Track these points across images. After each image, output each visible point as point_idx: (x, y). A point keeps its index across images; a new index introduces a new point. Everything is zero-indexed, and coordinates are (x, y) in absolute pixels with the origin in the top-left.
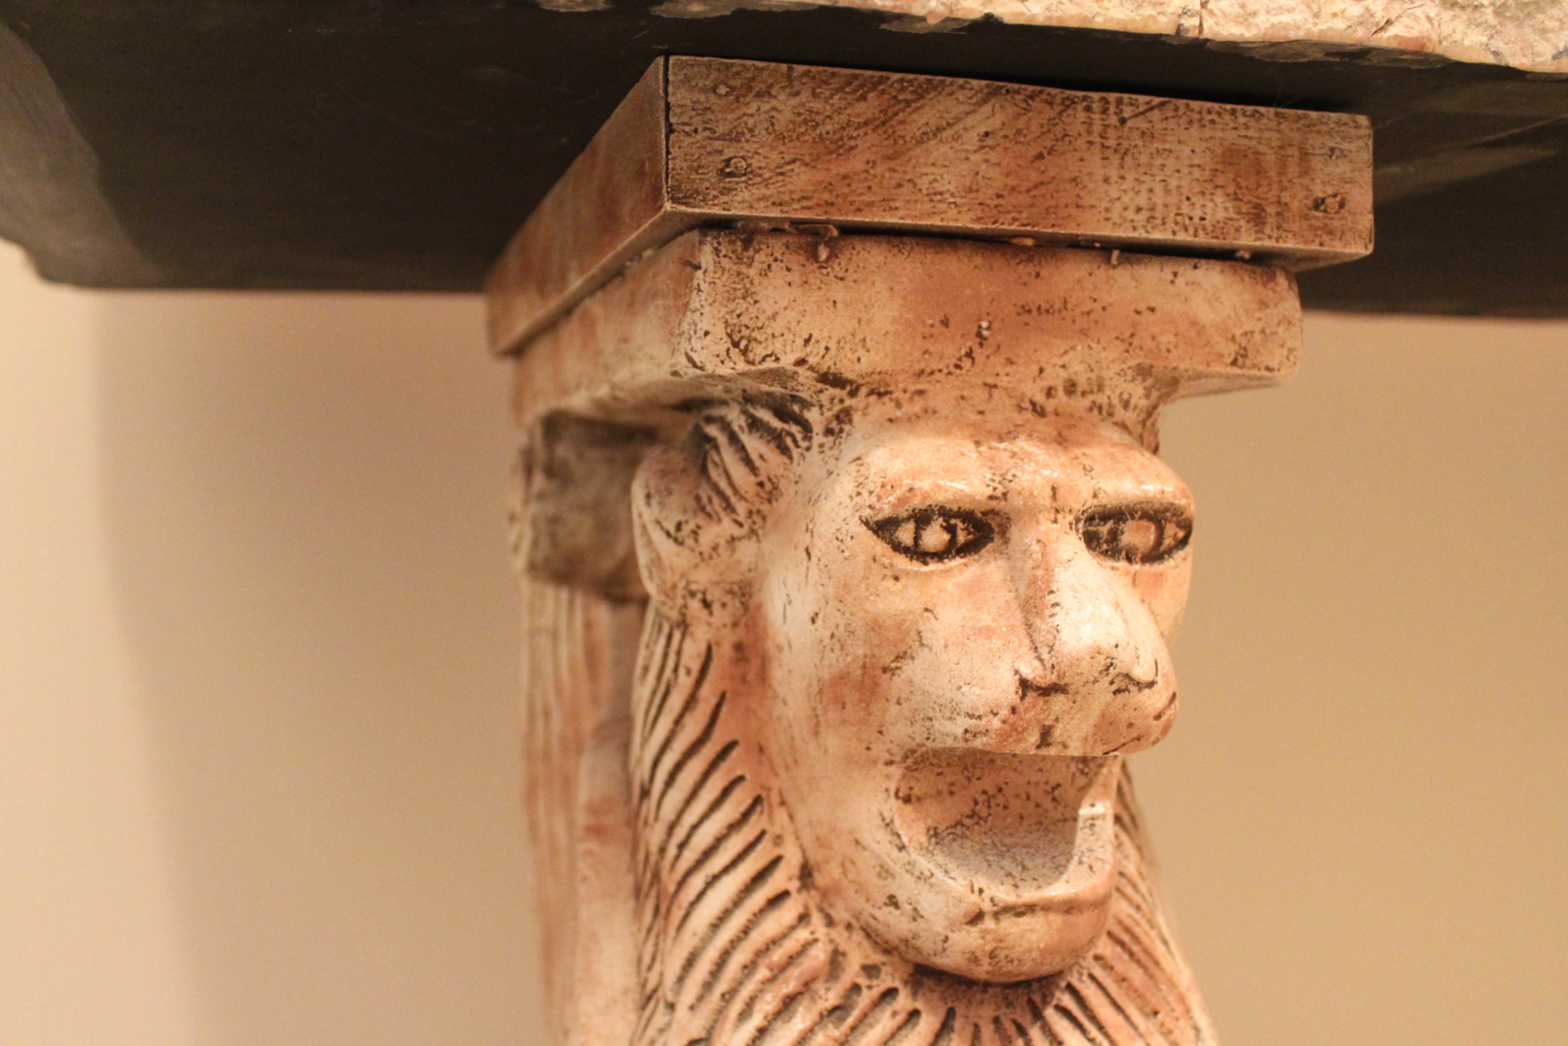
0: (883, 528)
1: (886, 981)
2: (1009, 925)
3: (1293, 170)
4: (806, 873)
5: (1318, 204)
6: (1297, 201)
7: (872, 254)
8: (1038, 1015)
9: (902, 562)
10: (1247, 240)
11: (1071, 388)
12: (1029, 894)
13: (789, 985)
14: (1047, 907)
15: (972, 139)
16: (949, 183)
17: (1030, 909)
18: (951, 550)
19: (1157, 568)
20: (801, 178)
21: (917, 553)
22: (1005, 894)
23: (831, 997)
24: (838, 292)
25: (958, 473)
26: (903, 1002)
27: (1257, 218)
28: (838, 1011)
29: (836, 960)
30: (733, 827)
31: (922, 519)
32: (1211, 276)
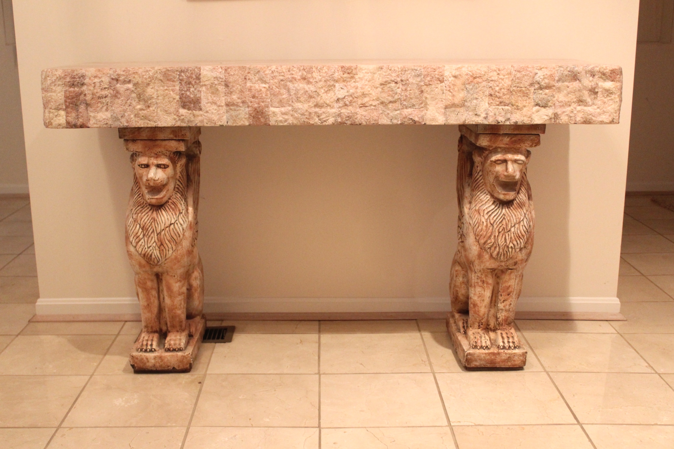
0: (139, 165)
1: (147, 205)
2: (151, 200)
3: (180, 132)
4: (142, 195)
5: (183, 135)
6: (180, 135)
7: (139, 141)
8: (160, 209)
9: (141, 168)
10: (175, 138)
11: (160, 152)
12: (153, 197)
13: (139, 204)
14: (155, 198)
15: (146, 131)
16: (144, 135)
17: (153, 199)
18: (145, 167)
19: (165, 169)
20: (131, 136)
21: (142, 167)
22: (151, 197)
23: (142, 206)
24: (136, 145)
25: (144, 161)
26: (148, 207)
27: (176, 136)
28: (142, 207)
29: (143, 203)
30: (138, 190)
31: (142, 165)
32: (173, 142)
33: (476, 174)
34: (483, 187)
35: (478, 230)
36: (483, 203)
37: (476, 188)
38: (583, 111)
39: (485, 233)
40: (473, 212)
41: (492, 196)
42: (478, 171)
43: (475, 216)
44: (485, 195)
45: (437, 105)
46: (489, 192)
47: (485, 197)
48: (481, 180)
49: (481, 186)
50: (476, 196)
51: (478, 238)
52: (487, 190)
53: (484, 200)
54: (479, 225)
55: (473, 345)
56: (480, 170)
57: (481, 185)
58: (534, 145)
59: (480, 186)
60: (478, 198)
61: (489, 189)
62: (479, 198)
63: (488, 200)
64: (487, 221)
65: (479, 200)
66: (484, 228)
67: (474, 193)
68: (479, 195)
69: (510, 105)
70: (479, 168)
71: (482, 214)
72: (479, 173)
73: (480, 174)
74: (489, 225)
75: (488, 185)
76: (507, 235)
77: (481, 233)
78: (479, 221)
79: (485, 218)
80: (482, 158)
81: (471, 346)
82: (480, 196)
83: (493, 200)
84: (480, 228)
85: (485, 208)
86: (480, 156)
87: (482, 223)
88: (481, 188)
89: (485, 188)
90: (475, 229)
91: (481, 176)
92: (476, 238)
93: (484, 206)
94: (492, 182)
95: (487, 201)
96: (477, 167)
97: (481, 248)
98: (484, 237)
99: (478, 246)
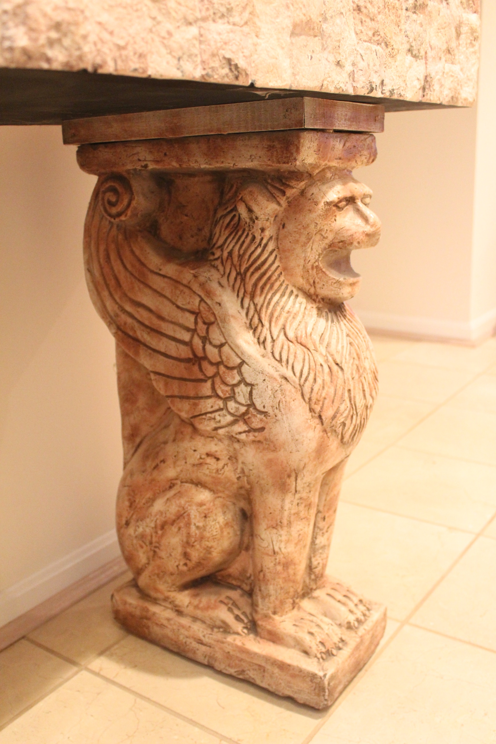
33: (259, 250)
34: (282, 278)
35: (316, 388)
36: (299, 318)
37: (263, 288)
38: (451, 73)
39: (332, 391)
40: (286, 347)
41: (311, 297)
42: (264, 241)
43: (295, 357)
44: (293, 297)
45: (278, 20)
46: (300, 289)
47: (294, 303)
48: (273, 262)
49: (276, 280)
50: (271, 307)
51: (317, 408)
52: (294, 286)
53: (298, 312)
54: (315, 374)
55: (321, 653)
56: (271, 238)
57: (276, 274)
58: (371, 160)
59: (274, 278)
60: (279, 309)
61: (301, 282)
62: (283, 308)
63: (305, 308)
64: (327, 361)
65: (284, 315)
66: (327, 378)
67: (259, 300)
68: (277, 303)
69: (383, 44)
70: (267, 233)
71: (312, 348)
72: (266, 245)
73: (271, 246)
74: (335, 368)
75: (299, 271)
76: (363, 381)
77: (324, 395)
78: (312, 364)
79: (321, 354)
80: (279, 204)
81: (319, 656)
82: (282, 304)
83: (315, 306)
84: (319, 381)
85: (309, 330)
86: (273, 198)
87: (319, 368)
88: (278, 284)
89: (286, 282)
90: (307, 389)
91: (271, 253)
92: (311, 410)
93: (303, 325)
94: (313, 261)
95: (304, 313)
96: (263, 230)
97: (325, 431)
98: (333, 402)
99: (319, 427)
